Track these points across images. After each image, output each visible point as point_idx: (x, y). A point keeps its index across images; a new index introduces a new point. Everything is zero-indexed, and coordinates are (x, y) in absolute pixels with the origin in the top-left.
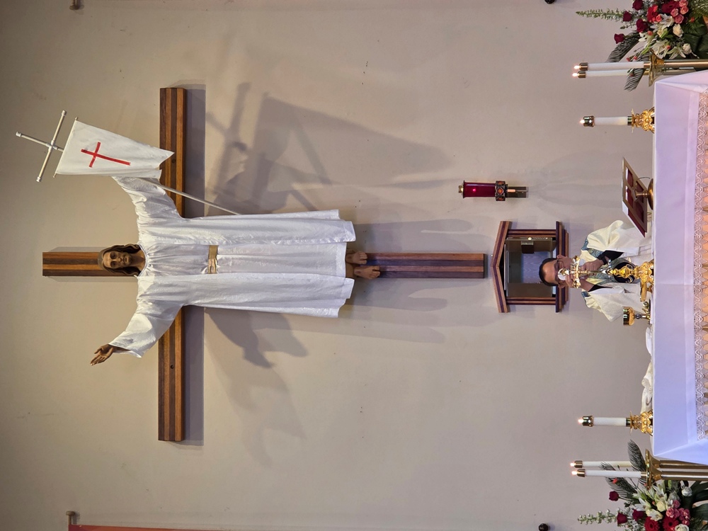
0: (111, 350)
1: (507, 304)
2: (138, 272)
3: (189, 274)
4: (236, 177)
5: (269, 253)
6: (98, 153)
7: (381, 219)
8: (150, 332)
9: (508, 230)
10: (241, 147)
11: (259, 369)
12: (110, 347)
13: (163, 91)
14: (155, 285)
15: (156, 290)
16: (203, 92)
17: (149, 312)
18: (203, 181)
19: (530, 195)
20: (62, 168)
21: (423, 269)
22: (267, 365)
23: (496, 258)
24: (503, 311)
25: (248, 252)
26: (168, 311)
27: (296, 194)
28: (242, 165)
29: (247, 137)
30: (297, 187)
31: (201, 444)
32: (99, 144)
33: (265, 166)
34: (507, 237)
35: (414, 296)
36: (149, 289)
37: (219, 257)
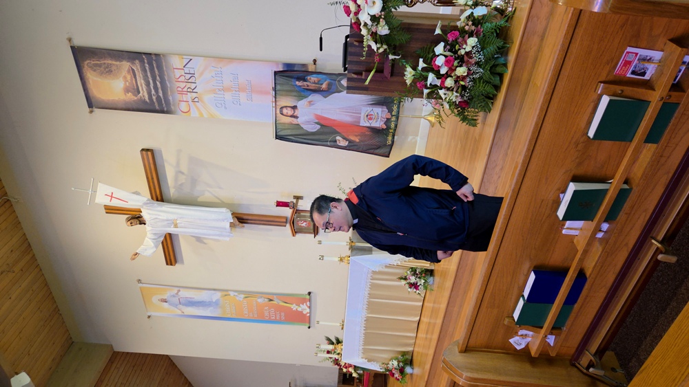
1: (295, 233)
2: (144, 224)
3: (166, 227)
5: (198, 222)
6: (113, 196)
8: (153, 247)
10: (183, 173)
11: (202, 245)
12: (137, 253)
13: (142, 151)
14: (152, 229)
15: (153, 231)
16: (161, 151)
17: (152, 238)
18: (167, 183)
22: (205, 243)
23: (291, 220)
24: (294, 236)
26: (159, 237)
27: (208, 191)
30: (208, 189)
32: (112, 193)
33: (194, 181)
34: (295, 214)
36: (150, 230)
37: (178, 222)
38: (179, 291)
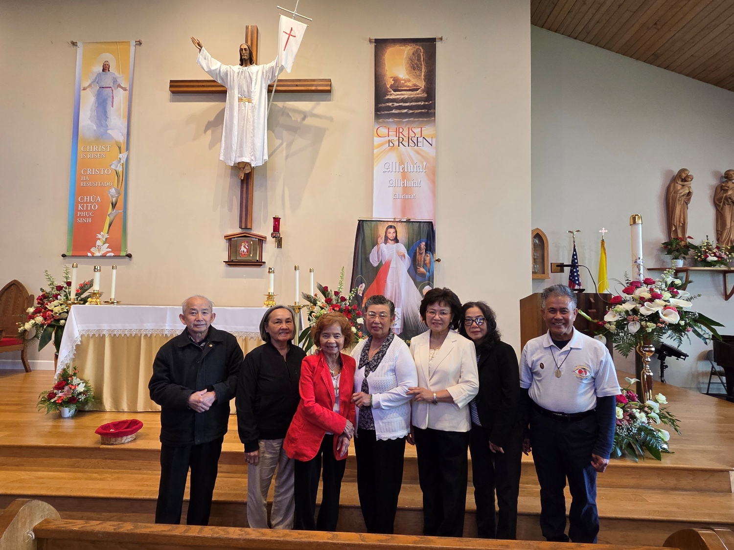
0: (199, 47)
1: (229, 239)
2: (241, 65)
3: (239, 88)
4: (290, 117)
5: (248, 127)
6: (291, 36)
7: (269, 183)
8: (210, 69)
9: (261, 240)
10: (304, 119)
11: (203, 128)
12: (201, 47)
13: (330, 80)
14: (234, 72)
15: (232, 73)
17: (221, 70)
19: (279, 250)
20: (283, 18)
21: (244, 201)
22: (205, 131)
23: (249, 234)
24: (225, 237)
25: (249, 117)
26: (222, 79)
27: (281, 144)
28: (296, 119)
29: (309, 121)
30: (285, 145)
31: (170, 102)
32: (295, 37)
34: (259, 239)
35: (234, 197)
36: (232, 70)
37: (247, 103)
38: (125, 89)
